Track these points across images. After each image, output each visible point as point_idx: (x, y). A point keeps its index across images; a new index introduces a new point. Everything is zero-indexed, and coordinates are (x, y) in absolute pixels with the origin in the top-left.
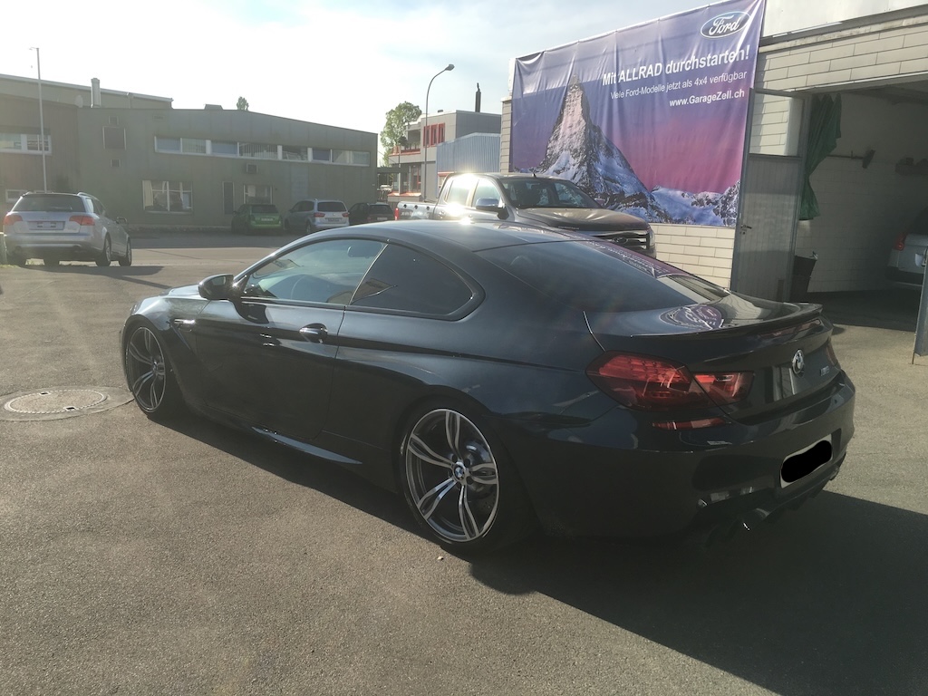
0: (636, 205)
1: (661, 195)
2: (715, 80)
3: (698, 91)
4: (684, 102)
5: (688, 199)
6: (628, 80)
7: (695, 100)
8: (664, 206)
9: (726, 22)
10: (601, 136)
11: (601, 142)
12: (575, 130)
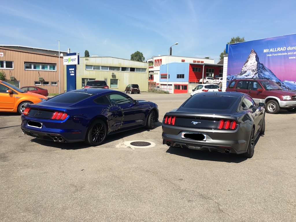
4: (294, 58)
6: (273, 51)
10: (263, 66)
11: (263, 68)
12: (253, 64)
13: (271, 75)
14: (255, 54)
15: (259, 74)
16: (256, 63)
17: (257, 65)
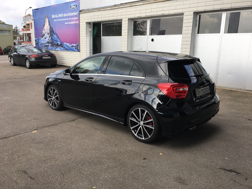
0: (61, 47)
1: (65, 45)
2: (73, 19)
3: (70, 21)
4: (68, 23)
5: (70, 46)
6: (57, 17)
7: (70, 23)
8: (66, 47)
9: (74, 6)
11: (53, 31)
12: (48, 28)
13: (57, 38)
14: (48, 19)
15: (51, 37)
16: (49, 27)
17: (50, 29)
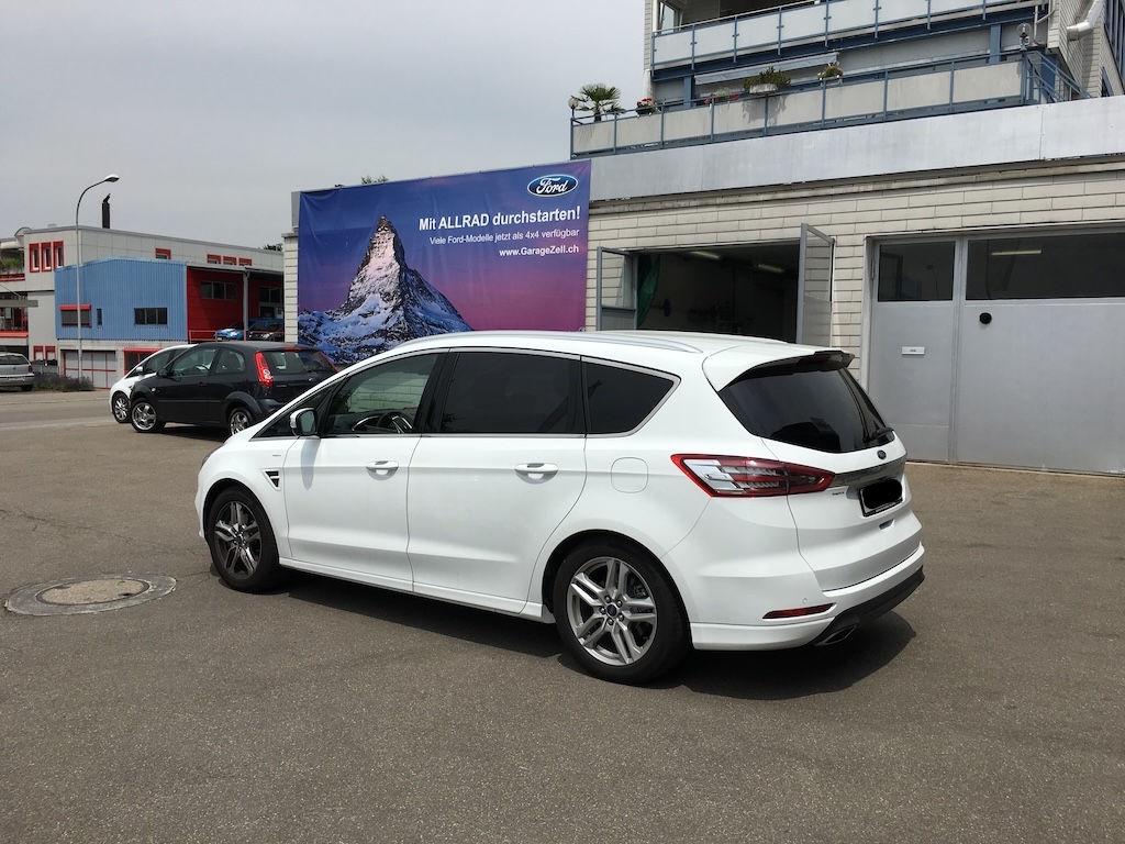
2: (548, 234)
3: (530, 243)
6: (450, 227)
7: (527, 252)
9: (553, 183)
10: (420, 281)
11: (422, 287)
12: (387, 273)
13: (447, 314)
14: (393, 235)
15: (406, 310)
16: (396, 266)
17: (400, 277)
